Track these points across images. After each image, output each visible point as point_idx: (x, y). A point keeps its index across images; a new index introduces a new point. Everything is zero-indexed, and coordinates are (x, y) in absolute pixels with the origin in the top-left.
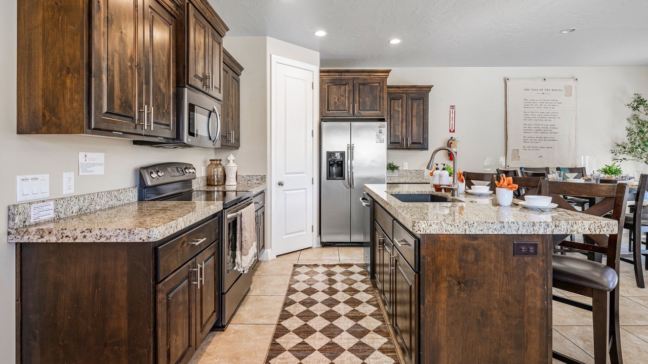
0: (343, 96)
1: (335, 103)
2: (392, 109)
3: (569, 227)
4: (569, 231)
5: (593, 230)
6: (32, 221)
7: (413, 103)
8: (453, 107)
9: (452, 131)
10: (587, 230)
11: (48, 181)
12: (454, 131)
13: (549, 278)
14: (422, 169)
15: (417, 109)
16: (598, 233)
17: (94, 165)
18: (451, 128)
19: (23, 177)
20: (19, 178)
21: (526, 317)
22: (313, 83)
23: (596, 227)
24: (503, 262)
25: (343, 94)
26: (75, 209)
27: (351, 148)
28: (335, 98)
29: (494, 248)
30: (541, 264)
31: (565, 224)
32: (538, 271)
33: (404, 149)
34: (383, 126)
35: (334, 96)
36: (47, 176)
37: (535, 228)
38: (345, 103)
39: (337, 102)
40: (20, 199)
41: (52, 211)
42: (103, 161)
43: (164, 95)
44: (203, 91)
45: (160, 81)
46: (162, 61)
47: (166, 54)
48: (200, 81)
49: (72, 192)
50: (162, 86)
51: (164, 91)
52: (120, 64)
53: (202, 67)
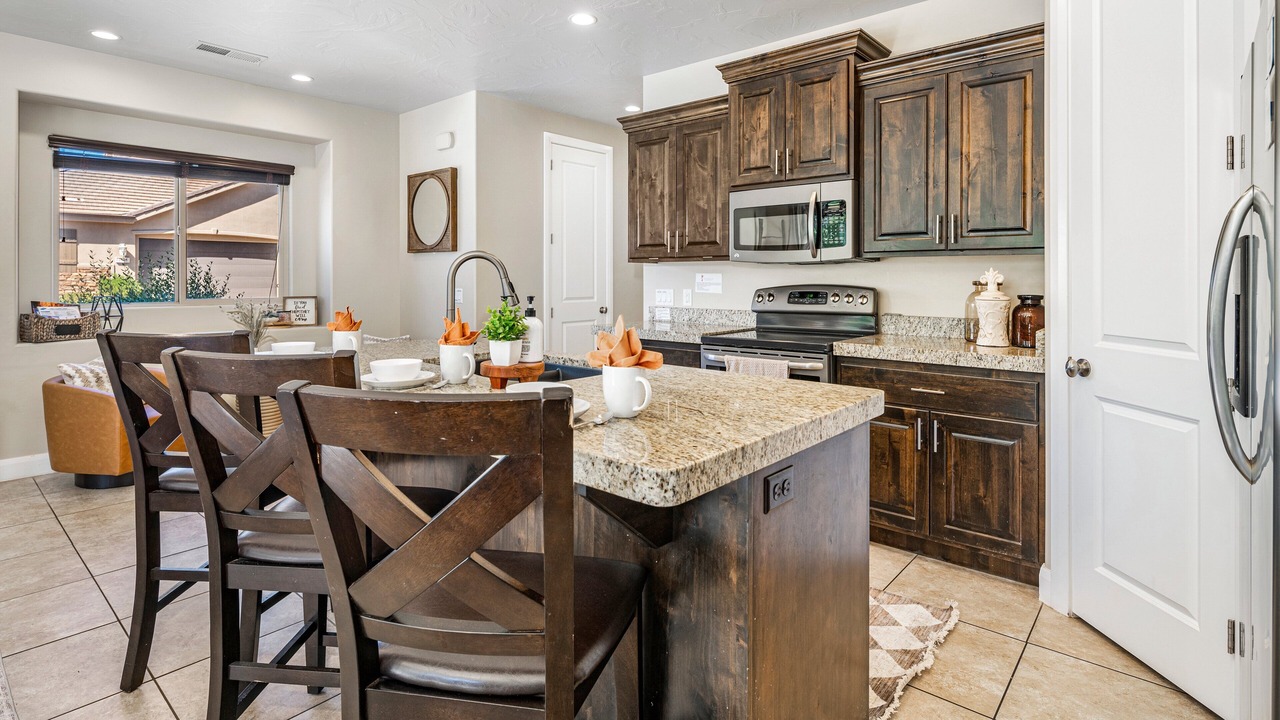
6: (657, 319)
11: (672, 295)
17: (710, 284)
19: (659, 290)
36: (673, 290)
41: (669, 316)
42: (720, 281)
43: (705, 212)
44: (770, 182)
45: (698, 200)
46: (703, 176)
47: (709, 167)
48: (762, 171)
49: (689, 305)
50: (702, 203)
51: (706, 208)
52: (650, 205)
53: (763, 151)
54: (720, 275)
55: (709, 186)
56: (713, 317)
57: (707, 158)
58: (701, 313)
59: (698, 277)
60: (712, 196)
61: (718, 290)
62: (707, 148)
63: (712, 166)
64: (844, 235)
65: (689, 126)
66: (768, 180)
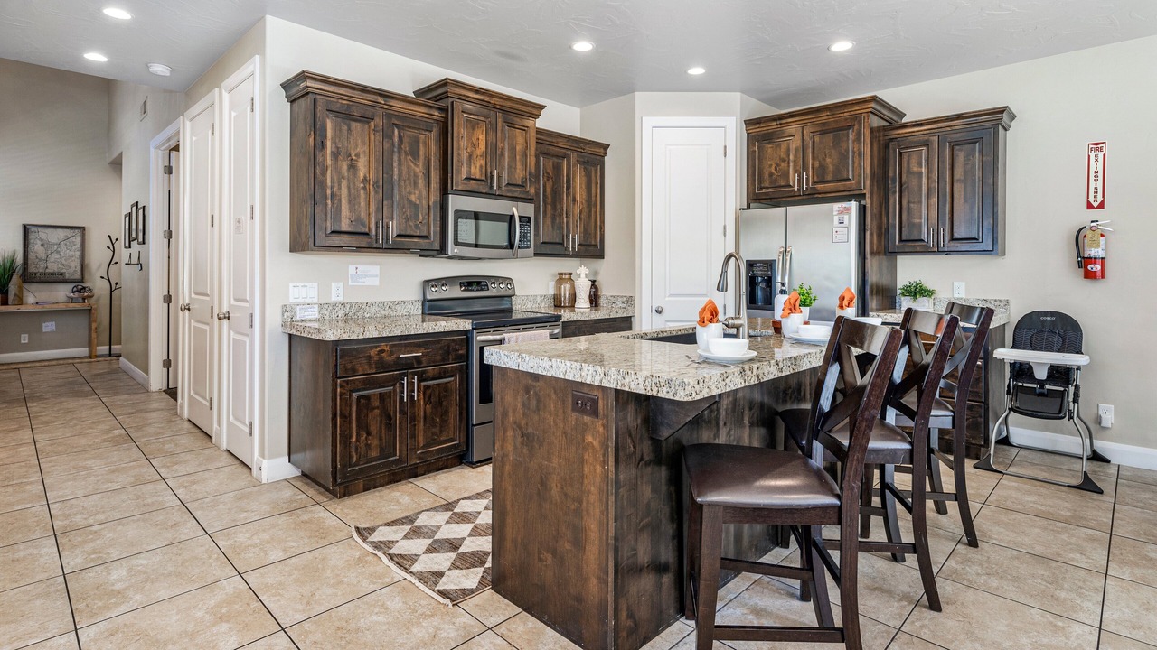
0: (784, 160)
1: (771, 175)
2: (904, 170)
3: (620, 377)
4: (620, 384)
5: (649, 389)
6: (298, 318)
7: (956, 152)
8: (1097, 146)
9: (1095, 204)
10: (641, 386)
11: (316, 289)
12: (1101, 206)
13: (610, 454)
14: (1002, 298)
15: (965, 165)
16: (655, 394)
17: (366, 276)
18: (1091, 200)
19: (294, 285)
20: (291, 285)
21: (584, 504)
22: (725, 147)
23: (653, 385)
24: (562, 418)
25: (784, 156)
26: (341, 314)
27: (785, 252)
28: (771, 166)
29: (554, 396)
30: (601, 429)
31: (616, 373)
32: (597, 439)
33: (933, 253)
34: (848, 210)
35: (769, 163)
36: (316, 285)
37: (583, 374)
38: (789, 173)
39: (774, 171)
40: (292, 300)
41: (317, 313)
42: (378, 273)
43: (416, 206)
44: (486, 194)
45: (410, 193)
46: (414, 172)
47: (421, 164)
48: (479, 183)
49: (341, 299)
50: (413, 198)
51: (417, 202)
52: (349, 188)
53: (481, 167)
54: (378, 267)
55: (421, 182)
56: (375, 309)
57: (418, 156)
58: (360, 307)
59: (352, 269)
60: (424, 193)
61: (376, 282)
62: (418, 147)
63: (424, 164)
64: (530, 241)
65: (398, 117)
66: (484, 191)
